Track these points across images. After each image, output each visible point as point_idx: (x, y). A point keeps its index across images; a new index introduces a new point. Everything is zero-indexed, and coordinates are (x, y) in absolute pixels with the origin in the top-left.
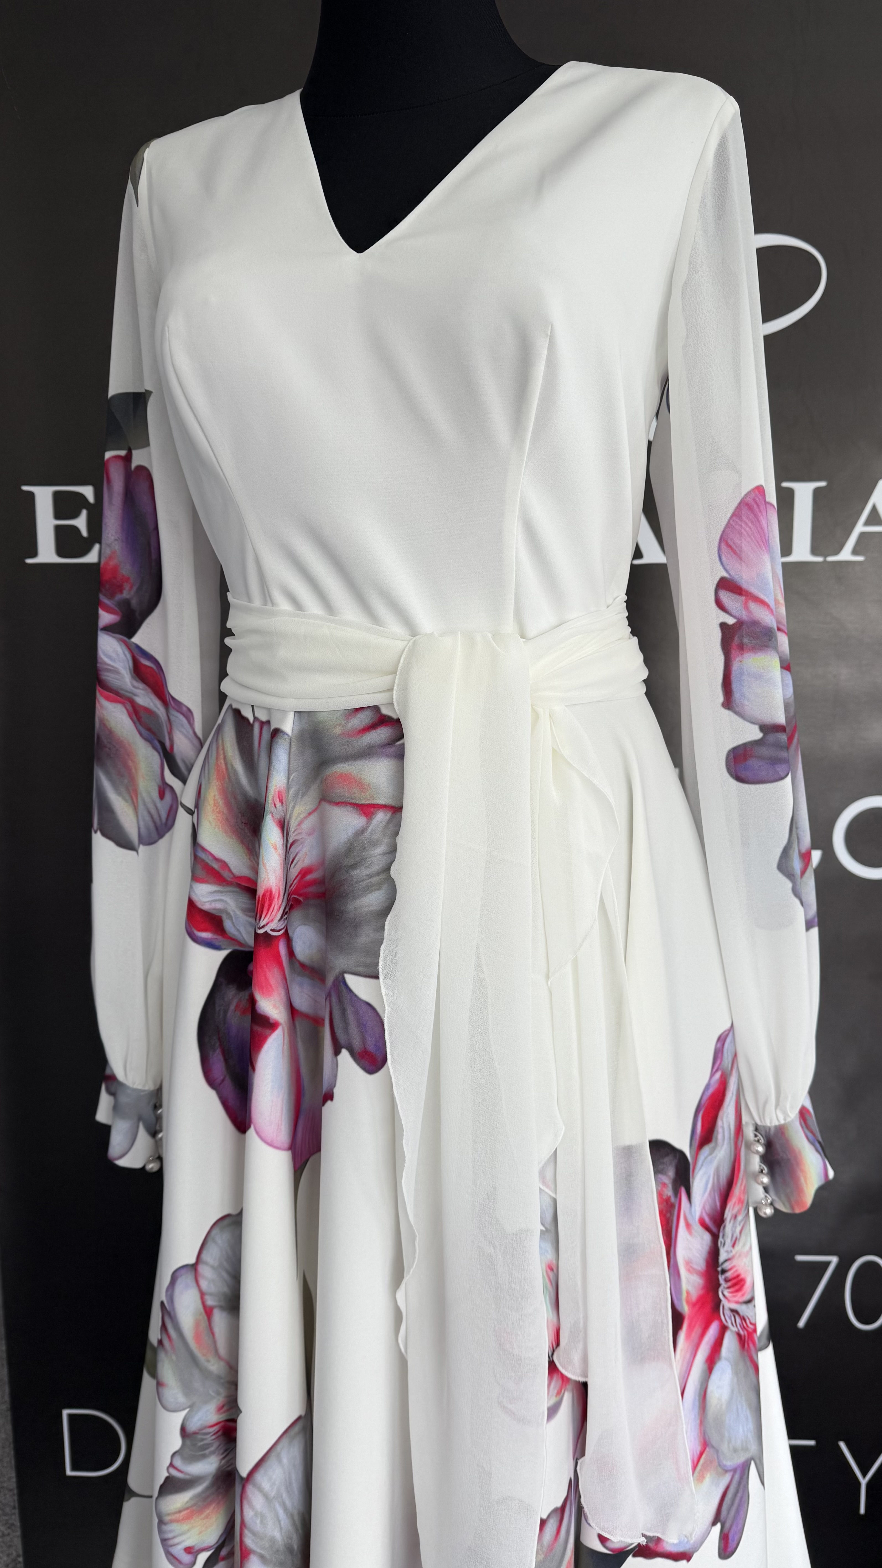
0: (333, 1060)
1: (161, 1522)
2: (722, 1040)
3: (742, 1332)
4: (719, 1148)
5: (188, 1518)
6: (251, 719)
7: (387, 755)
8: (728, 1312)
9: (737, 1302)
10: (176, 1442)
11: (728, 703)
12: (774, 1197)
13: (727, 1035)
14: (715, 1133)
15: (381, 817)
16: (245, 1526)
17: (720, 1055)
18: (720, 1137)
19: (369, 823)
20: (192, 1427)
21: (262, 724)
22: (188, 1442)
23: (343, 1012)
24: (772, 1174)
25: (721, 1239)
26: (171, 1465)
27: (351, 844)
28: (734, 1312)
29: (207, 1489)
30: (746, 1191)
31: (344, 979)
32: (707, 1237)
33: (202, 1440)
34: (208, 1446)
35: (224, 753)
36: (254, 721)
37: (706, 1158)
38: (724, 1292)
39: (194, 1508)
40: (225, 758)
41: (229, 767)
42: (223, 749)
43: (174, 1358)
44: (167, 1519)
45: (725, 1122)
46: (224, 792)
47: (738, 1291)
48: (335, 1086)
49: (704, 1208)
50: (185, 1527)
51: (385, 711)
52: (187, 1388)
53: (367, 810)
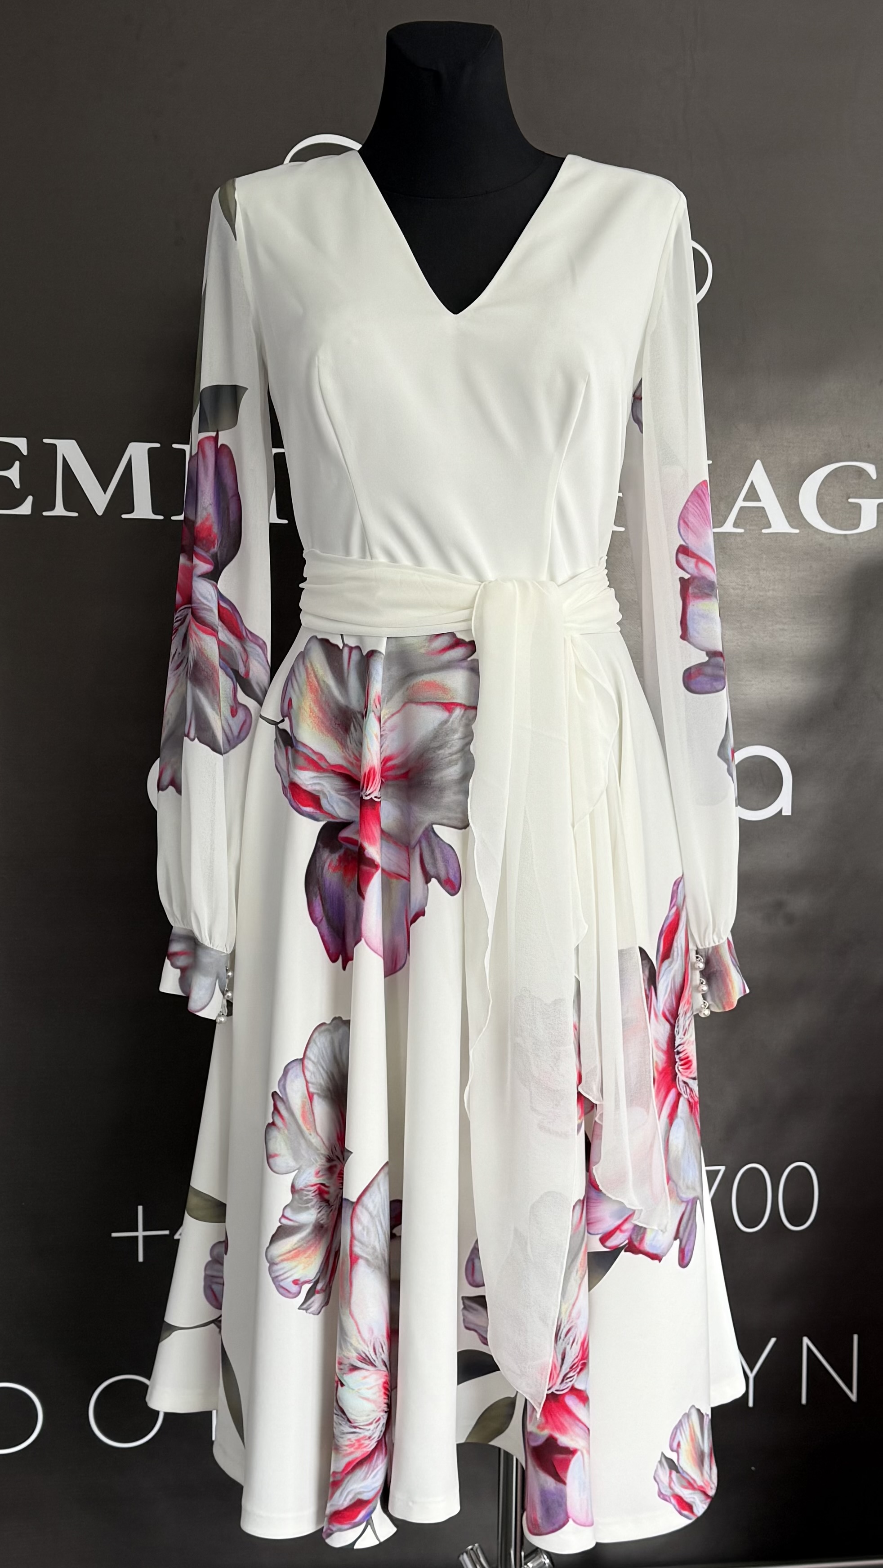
0: (424, 888)
1: (272, 1264)
2: (677, 884)
3: (691, 1100)
4: (674, 962)
5: (296, 1256)
6: (341, 646)
7: (462, 668)
8: (681, 1083)
9: (687, 1077)
10: (288, 1197)
11: (684, 636)
12: (711, 1003)
13: (680, 881)
14: (672, 951)
15: (458, 712)
16: (355, 1239)
17: (675, 895)
18: (675, 954)
19: (450, 716)
20: (300, 1185)
21: (351, 649)
22: (296, 1196)
23: (432, 852)
24: (709, 984)
25: (676, 1029)
26: (283, 1216)
27: (437, 732)
28: (685, 1083)
29: (309, 1234)
30: (691, 996)
31: (433, 828)
32: (668, 1026)
33: (307, 1195)
34: (310, 1200)
35: (314, 673)
36: (343, 647)
37: (666, 969)
38: (678, 1067)
39: (300, 1249)
40: (316, 676)
41: (322, 683)
42: (313, 670)
43: (286, 1132)
44: (277, 1260)
45: (678, 943)
46: (317, 701)
47: (687, 1068)
48: (426, 905)
49: (665, 1005)
50: (292, 1264)
51: (459, 636)
52: (296, 1155)
53: (448, 707)
